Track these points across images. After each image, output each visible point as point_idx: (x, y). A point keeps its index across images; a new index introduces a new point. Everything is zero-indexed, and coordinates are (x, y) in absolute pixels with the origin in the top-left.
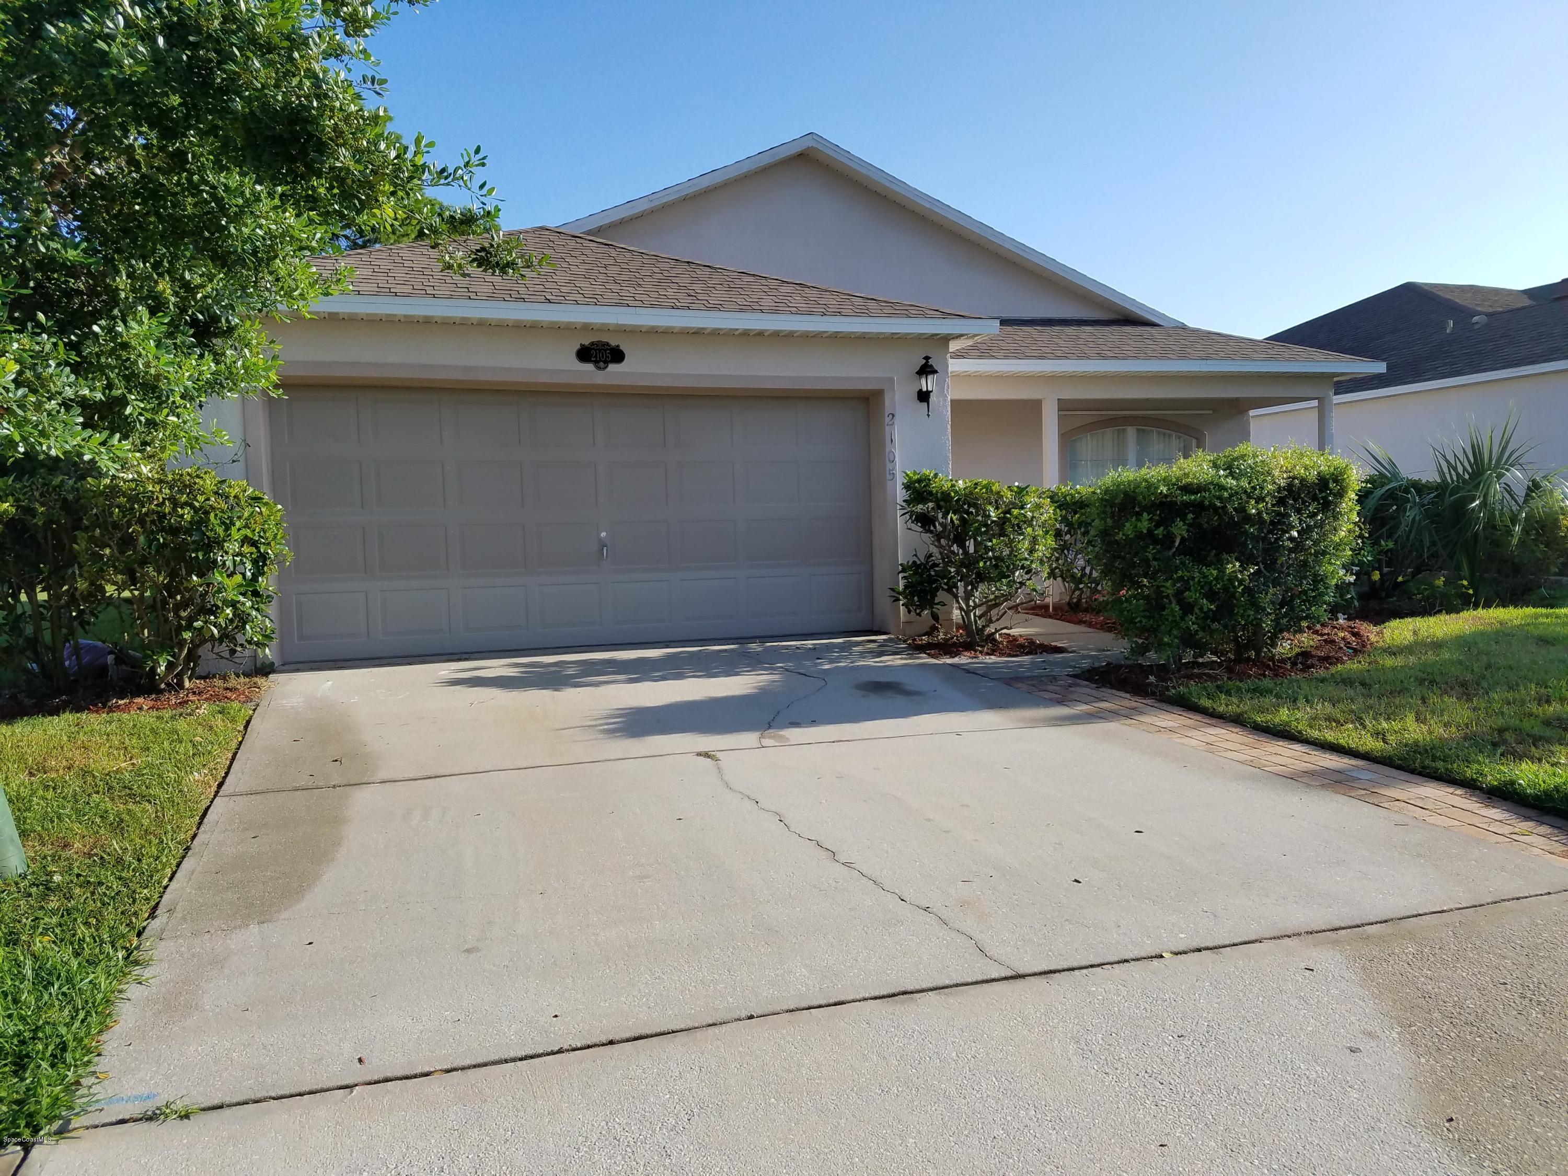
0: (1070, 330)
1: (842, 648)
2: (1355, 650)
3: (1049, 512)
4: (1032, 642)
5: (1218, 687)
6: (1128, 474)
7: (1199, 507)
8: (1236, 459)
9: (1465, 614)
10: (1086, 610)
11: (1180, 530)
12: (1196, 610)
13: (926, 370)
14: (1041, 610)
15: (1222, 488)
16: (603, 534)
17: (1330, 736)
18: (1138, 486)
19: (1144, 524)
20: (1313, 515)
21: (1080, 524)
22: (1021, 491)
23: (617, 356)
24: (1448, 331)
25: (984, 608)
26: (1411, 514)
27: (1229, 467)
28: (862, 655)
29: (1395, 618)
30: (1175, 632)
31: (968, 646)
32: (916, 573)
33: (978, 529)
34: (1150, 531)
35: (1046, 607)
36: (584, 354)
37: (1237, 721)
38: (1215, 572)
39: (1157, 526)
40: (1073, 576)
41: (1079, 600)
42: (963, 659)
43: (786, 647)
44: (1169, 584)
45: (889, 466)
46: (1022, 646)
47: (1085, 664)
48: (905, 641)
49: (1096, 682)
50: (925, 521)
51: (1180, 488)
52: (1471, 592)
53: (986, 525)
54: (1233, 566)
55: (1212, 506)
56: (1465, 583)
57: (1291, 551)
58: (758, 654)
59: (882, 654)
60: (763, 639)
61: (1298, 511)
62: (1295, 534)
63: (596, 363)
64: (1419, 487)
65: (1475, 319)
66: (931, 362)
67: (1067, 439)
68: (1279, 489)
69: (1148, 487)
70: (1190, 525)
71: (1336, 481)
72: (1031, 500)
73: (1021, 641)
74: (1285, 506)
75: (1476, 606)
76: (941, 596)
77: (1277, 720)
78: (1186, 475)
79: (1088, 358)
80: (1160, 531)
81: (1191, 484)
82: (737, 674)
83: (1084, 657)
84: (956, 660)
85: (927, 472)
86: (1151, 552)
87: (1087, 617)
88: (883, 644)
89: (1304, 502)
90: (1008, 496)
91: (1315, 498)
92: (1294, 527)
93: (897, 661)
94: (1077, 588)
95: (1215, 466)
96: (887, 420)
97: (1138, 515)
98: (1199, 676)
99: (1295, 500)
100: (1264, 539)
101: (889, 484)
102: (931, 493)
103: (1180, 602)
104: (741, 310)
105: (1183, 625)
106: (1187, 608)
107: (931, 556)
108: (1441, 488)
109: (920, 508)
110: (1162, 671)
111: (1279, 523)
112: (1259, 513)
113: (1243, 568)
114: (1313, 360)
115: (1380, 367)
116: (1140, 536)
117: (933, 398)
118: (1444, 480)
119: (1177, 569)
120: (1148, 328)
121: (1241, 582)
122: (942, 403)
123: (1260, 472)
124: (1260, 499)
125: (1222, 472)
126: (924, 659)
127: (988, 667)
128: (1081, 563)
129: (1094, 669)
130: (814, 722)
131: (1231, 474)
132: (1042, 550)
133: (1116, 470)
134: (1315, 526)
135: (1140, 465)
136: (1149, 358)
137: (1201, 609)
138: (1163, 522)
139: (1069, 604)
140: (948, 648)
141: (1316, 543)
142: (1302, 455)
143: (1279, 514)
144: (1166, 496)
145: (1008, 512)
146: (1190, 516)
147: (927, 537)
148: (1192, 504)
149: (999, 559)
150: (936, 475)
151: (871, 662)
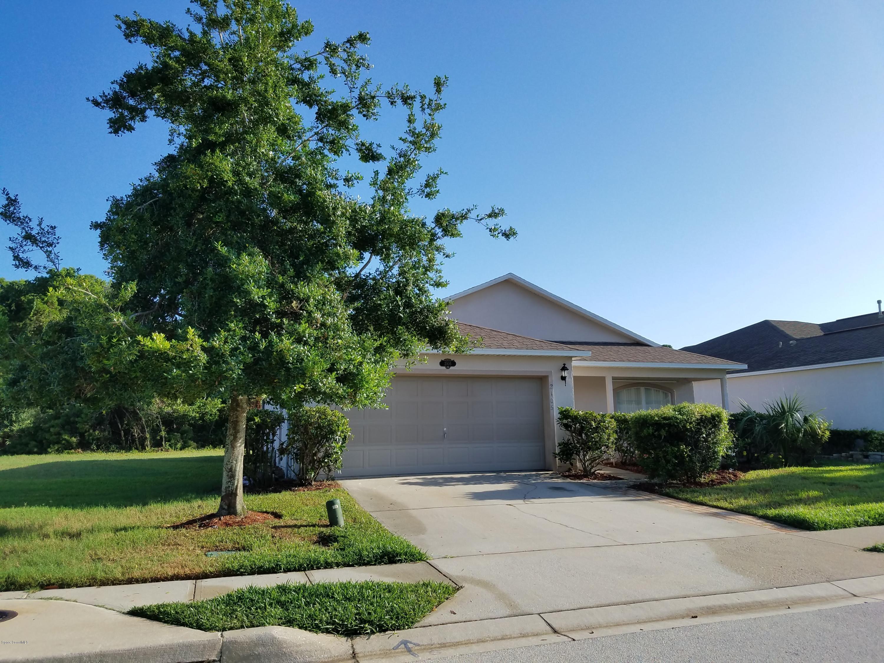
0: (615, 348)
1: (536, 475)
2: (733, 481)
3: (614, 424)
4: (610, 476)
5: (680, 490)
6: (643, 412)
7: (669, 425)
8: (682, 408)
9: (780, 469)
10: (629, 465)
11: (663, 433)
12: (671, 463)
13: (564, 369)
14: (611, 465)
15: (677, 418)
16: (445, 429)
17: (715, 504)
18: (647, 417)
19: (651, 431)
20: (710, 429)
21: (625, 429)
22: (603, 416)
23: (453, 364)
24: (780, 347)
25: (590, 462)
26: (758, 428)
27: (679, 411)
28: (545, 478)
29: (752, 470)
30: (664, 470)
31: (585, 476)
32: (564, 446)
33: (588, 430)
34: (653, 434)
35: (612, 463)
36: (442, 363)
37: (686, 500)
38: (676, 449)
39: (655, 431)
40: (623, 450)
41: (626, 461)
42: (584, 481)
43: (515, 475)
44: (661, 452)
45: (551, 404)
46: (606, 477)
47: (631, 483)
48: (560, 474)
49: (636, 489)
50: (567, 426)
51: (662, 418)
52: (783, 460)
53: (591, 429)
54: (683, 447)
55: (674, 425)
56: (781, 457)
57: (703, 442)
58: (505, 477)
59: (552, 478)
60: (505, 471)
61: (705, 428)
62: (704, 436)
63: (446, 366)
64: (762, 417)
65: (791, 342)
66: (566, 366)
67: (616, 392)
68: (697, 420)
69: (652, 417)
70: (667, 431)
71: (718, 417)
72: (608, 419)
73: (605, 475)
74: (700, 426)
75: (785, 466)
76: (574, 456)
77: (699, 499)
78: (664, 414)
79: (624, 361)
80: (656, 433)
81: (666, 417)
82: (501, 483)
83: (631, 481)
84: (582, 481)
85: (568, 408)
86: (654, 440)
87: (630, 468)
88: (552, 474)
89: (707, 424)
90: (599, 418)
91: (711, 423)
92: (704, 433)
93: (560, 481)
94: (624, 456)
95: (674, 410)
96: (550, 387)
97: (648, 427)
98: (673, 487)
99: (704, 424)
100: (694, 437)
101: (551, 411)
102: (570, 416)
103: (665, 460)
104: (498, 348)
105: (667, 467)
106: (668, 462)
107: (569, 440)
108: (769, 417)
109: (565, 421)
110: (660, 485)
111: (698, 432)
112: (691, 428)
113: (686, 448)
114: (716, 363)
115: (745, 367)
116: (649, 434)
117: (567, 379)
118: (770, 415)
119: (663, 447)
120: (647, 347)
121: (686, 453)
122: (570, 381)
123: (690, 413)
124: (691, 423)
125: (677, 413)
126: (569, 480)
127: (594, 484)
128: (626, 445)
129: (635, 485)
130: (539, 498)
131: (680, 414)
132: (612, 439)
133: (639, 411)
134: (712, 433)
135: (648, 409)
136: (648, 361)
137: (673, 462)
138: (658, 430)
139: (622, 462)
140: (577, 477)
141: (712, 440)
142: (706, 407)
143: (698, 428)
144: (658, 421)
145: (599, 424)
146: (667, 428)
147: (568, 432)
148: (667, 424)
149: (596, 442)
150: (571, 409)
151: (550, 481)
